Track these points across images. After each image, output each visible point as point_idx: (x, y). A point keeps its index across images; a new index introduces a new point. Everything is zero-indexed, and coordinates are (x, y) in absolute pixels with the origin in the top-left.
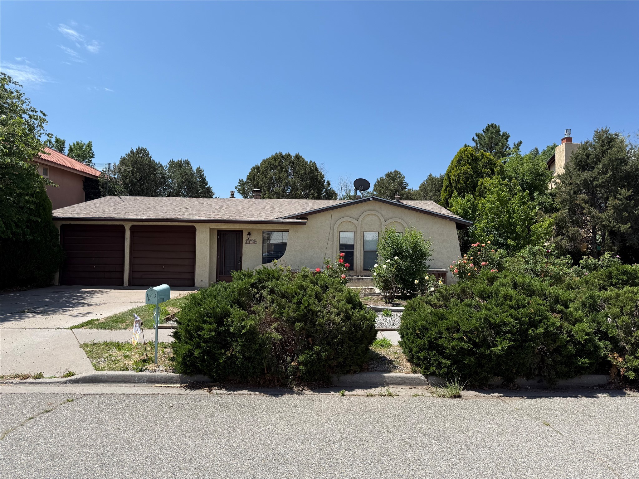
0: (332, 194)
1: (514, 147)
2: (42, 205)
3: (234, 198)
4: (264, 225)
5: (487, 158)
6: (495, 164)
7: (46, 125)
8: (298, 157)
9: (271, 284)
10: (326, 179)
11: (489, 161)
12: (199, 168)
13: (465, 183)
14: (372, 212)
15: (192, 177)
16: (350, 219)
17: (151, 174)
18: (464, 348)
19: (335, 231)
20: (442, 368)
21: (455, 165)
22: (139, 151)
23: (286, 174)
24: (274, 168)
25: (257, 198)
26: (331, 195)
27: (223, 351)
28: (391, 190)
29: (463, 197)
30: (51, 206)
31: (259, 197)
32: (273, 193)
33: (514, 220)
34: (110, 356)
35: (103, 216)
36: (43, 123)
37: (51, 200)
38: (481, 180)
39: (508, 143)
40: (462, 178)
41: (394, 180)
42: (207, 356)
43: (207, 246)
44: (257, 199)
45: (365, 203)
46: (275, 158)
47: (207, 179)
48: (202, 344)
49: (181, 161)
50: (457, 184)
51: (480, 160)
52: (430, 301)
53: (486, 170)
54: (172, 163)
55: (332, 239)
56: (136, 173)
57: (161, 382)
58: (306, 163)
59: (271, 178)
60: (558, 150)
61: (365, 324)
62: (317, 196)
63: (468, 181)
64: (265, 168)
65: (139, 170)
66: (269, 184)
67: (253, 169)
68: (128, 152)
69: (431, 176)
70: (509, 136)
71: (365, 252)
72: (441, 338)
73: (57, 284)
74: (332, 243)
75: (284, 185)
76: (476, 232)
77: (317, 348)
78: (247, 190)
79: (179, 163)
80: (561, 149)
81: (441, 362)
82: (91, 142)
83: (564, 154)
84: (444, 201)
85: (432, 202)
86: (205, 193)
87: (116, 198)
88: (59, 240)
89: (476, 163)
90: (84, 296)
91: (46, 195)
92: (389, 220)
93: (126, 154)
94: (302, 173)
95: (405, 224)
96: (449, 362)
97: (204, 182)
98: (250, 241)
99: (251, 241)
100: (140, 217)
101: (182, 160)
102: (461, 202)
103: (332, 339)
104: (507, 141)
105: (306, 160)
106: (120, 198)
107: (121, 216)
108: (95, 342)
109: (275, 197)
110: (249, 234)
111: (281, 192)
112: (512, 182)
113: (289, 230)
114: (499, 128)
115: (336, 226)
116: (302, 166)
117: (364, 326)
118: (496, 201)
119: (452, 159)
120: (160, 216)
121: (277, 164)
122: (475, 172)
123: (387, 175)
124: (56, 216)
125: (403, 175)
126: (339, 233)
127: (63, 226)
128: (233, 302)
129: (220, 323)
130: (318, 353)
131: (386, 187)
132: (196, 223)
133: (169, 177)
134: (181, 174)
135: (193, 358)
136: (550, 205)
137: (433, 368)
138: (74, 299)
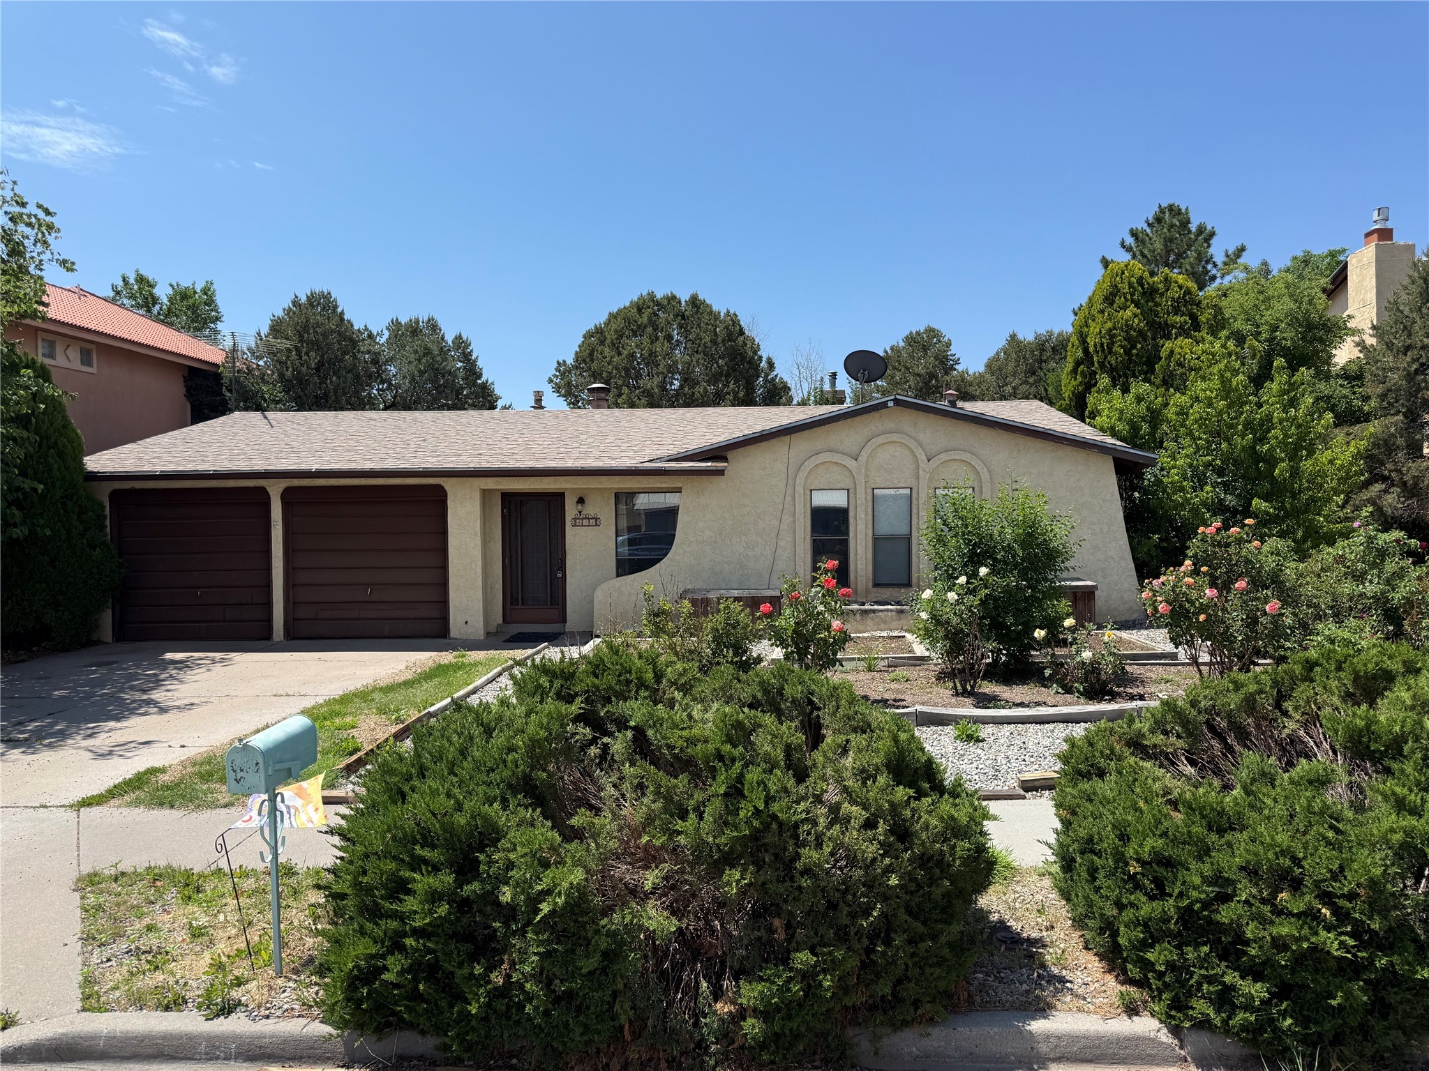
0: (781, 389)
1: (1225, 259)
2: (56, 443)
3: (543, 408)
4: (617, 478)
5: (1180, 287)
6: (1200, 302)
7: (56, 238)
8: (695, 302)
9: (636, 710)
10: (764, 353)
11: (1184, 296)
12: (460, 336)
13: (1128, 352)
14: (895, 437)
15: (445, 359)
16: (837, 458)
17: (346, 353)
18: (1328, 952)
19: (800, 489)
20: (1234, 1008)
21: (1097, 307)
22: (313, 300)
23: (667, 344)
24: (638, 331)
25: (598, 407)
26: (776, 394)
27: (478, 970)
28: (918, 375)
29: (1126, 390)
30: (80, 445)
31: (605, 404)
32: (637, 391)
33: (1266, 447)
34: (150, 928)
35: (213, 465)
36: (50, 234)
37: (79, 431)
38: (1168, 344)
39: (1211, 250)
40: (1120, 341)
41: (925, 349)
42: (426, 980)
43: (476, 534)
44: (598, 411)
45: (876, 414)
46: (640, 307)
47: (480, 363)
48: (409, 942)
49: (417, 322)
50: (1106, 357)
51: (1162, 295)
52: (1141, 735)
53: (1178, 319)
54: (395, 326)
55: (792, 509)
56: (307, 354)
57: (282, 1057)
58: (716, 316)
59: (632, 355)
60: (1354, 261)
61: (958, 854)
62: (745, 395)
63: (1134, 347)
64: (616, 331)
65: (315, 345)
66: (629, 370)
67: (589, 335)
68: (287, 303)
69: (1013, 337)
70: (1212, 234)
71: (877, 539)
72: (1225, 898)
73: (109, 638)
74: (791, 519)
75: (665, 371)
76: (1165, 480)
77: (803, 958)
78: (576, 387)
79: (412, 326)
80: (1365, 259)
81: (1232, 988)
82: (212, 284)
83: (1373, 270)
84: (1071, 400)
85: (1037, 403)
86: (476, 397)
87: (255, 417)
88: (108, 530)
89: (1153, 300)
90: (163, 677)
91: (65, 418)
92: (940, 456)
93: (284, 310)
94: (705, 343)
95: (982, 465)
96: (1258, 991)
97: (472, 371)
98: (582, 519)
99: (586, 518)
100: (305, 466)
101: (421, 320)
102: (1121, 403)
103: (853, 916)
104: (1209, 246)
105: (715, 308)
106: (266, 418)
107: (259, 465)
108: (121, 868)
109: (644, 401)
110: (581, 501)
111: (656, 390)
112: (1246, 346)
113: (681, 488)
114: (1187, 213)
115: (801, 476)
116: (707, 324)
117: (953, 860)
118: (1216, 398)
119: (1090, 293)
120: (354, 462)
121: (644, 319)
122: (1151, 324)
123: (907, 338)
124: (95, 470)
125: (946, 338)
126: (809, 493)
127: (115, 496)
128: (510, 786)
129: (466, 868)
130: (808, 977)
131: (907, 368)
132: (445, 479)
133: (390, 360)
134: (416, 352)
135: (381, 985)
136: (1347, 403)
137: (1201, 1007)
138: (132, 688)
